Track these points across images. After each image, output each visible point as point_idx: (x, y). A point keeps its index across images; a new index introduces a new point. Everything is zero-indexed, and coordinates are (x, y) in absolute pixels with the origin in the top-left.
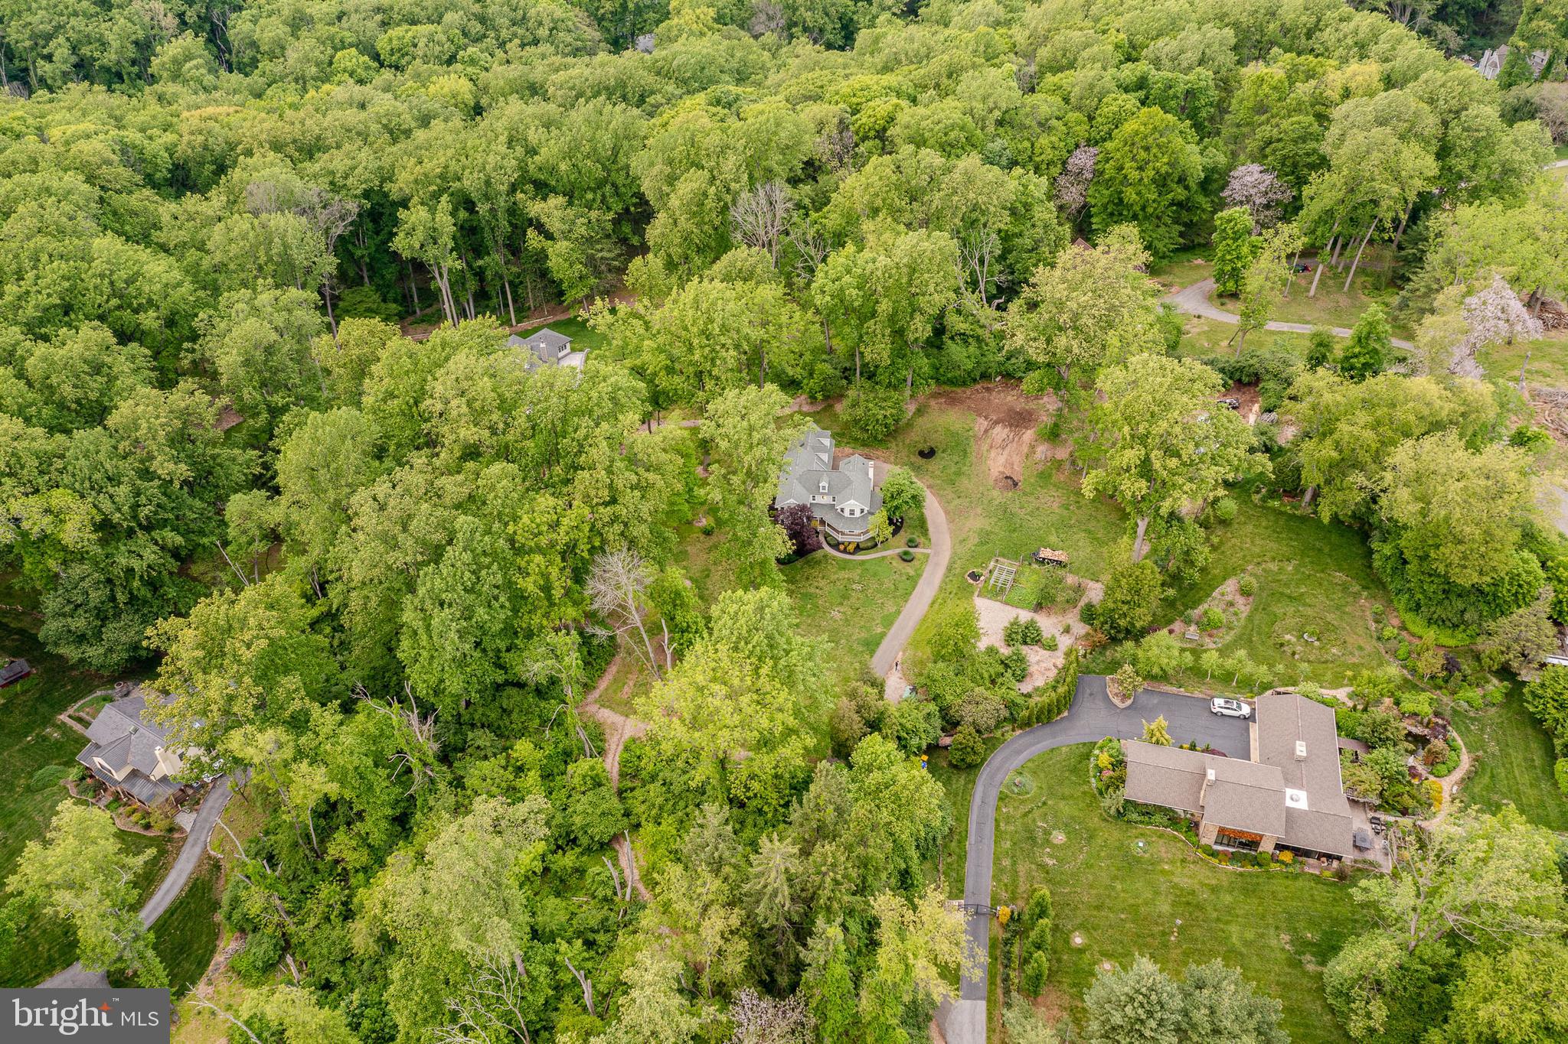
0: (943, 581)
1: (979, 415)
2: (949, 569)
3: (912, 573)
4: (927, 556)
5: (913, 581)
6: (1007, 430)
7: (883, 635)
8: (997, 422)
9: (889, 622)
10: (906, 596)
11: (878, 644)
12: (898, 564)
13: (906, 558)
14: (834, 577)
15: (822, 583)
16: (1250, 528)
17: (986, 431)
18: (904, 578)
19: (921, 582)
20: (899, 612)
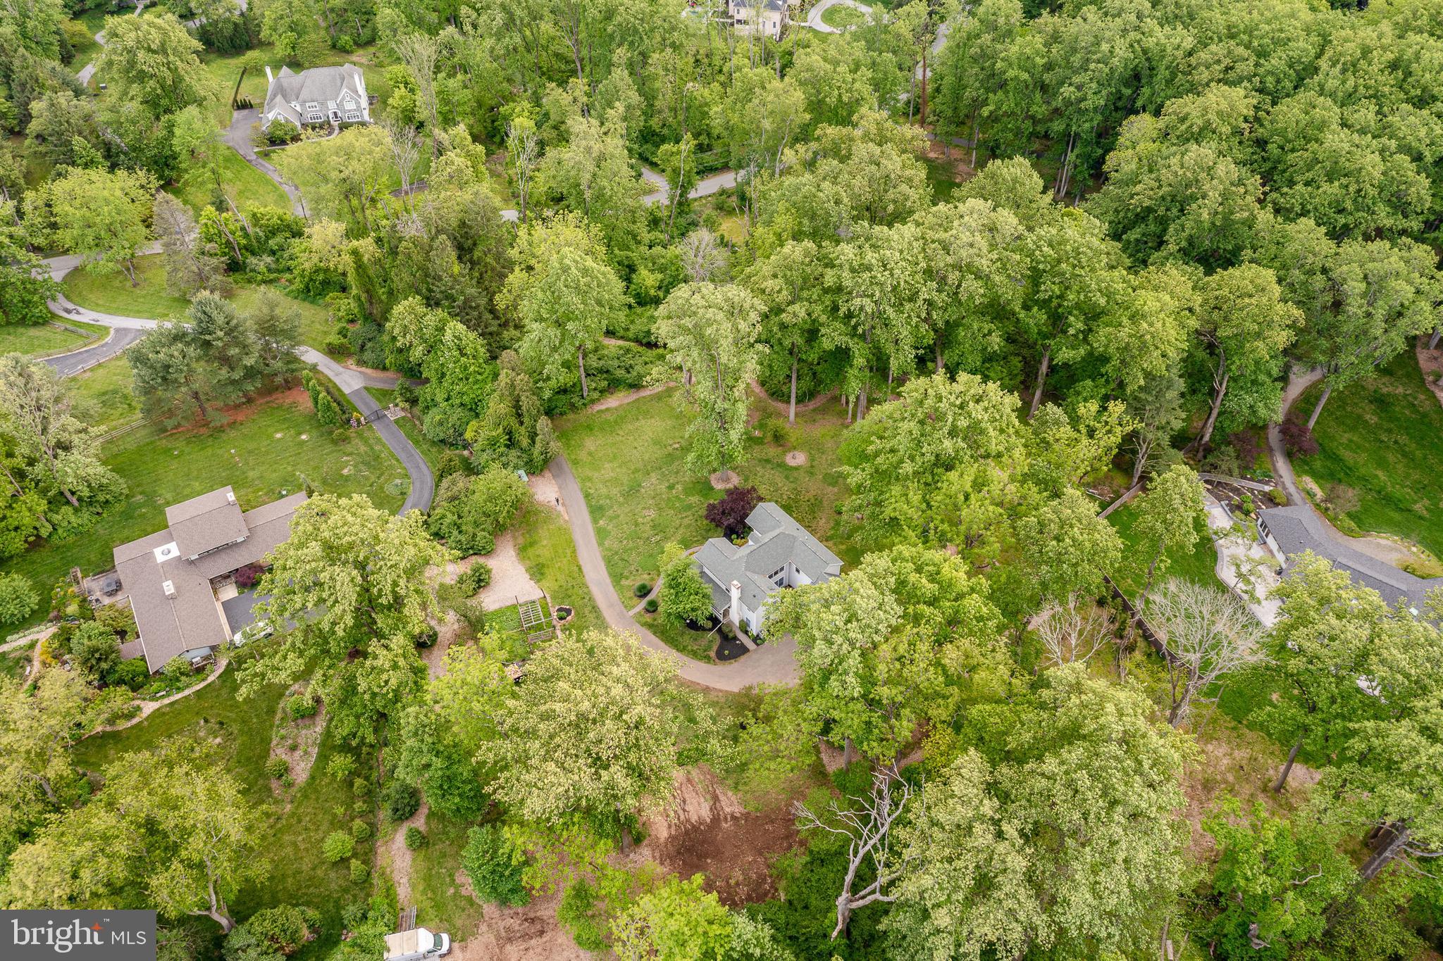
0: (589, 593)
1: (746, 816)
2: (595, 609)
3: (624, 582)
4: (628, 607)
5: (617, 578)
6: (694, 819)
7: (595, 521)
8: (716, 820)
9: (601, 534)
10: (609, 562)
11: (592, 512)
12: (644, 579)
13: (644, 591)
14: (681, 531)
15: (686, 521)
16: (306, 866)
17: (716, 799)
18: (626, 573)
19: (608, 580)
20: (601, 544)
